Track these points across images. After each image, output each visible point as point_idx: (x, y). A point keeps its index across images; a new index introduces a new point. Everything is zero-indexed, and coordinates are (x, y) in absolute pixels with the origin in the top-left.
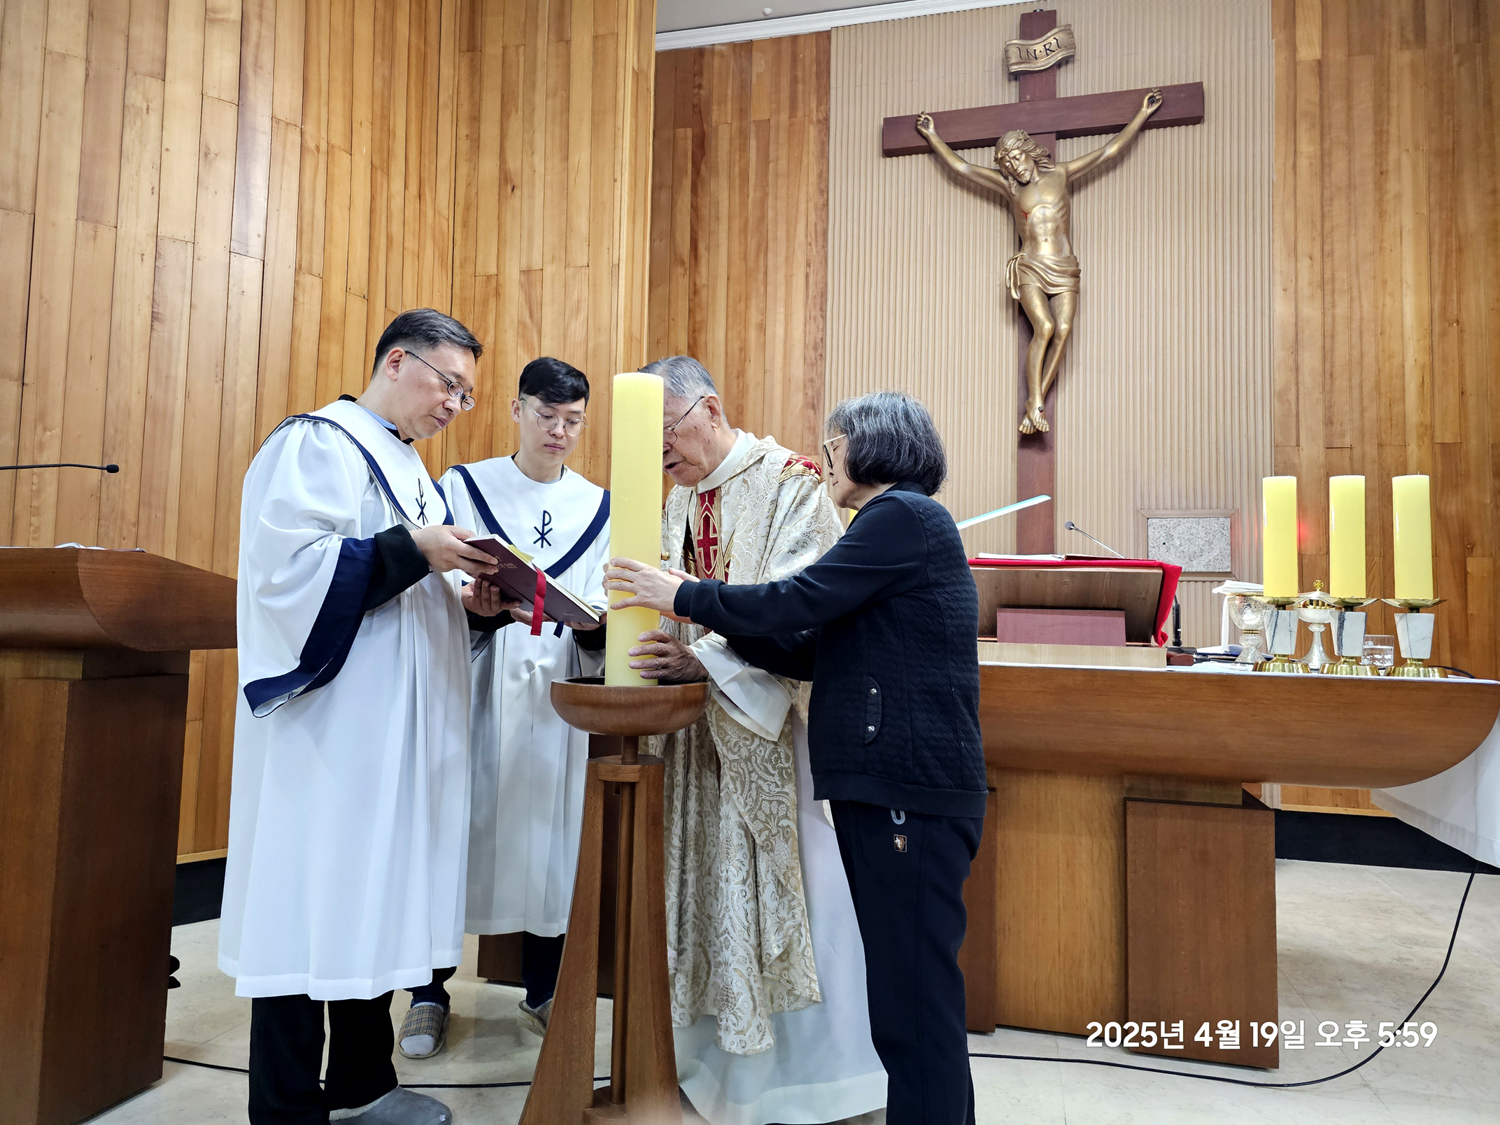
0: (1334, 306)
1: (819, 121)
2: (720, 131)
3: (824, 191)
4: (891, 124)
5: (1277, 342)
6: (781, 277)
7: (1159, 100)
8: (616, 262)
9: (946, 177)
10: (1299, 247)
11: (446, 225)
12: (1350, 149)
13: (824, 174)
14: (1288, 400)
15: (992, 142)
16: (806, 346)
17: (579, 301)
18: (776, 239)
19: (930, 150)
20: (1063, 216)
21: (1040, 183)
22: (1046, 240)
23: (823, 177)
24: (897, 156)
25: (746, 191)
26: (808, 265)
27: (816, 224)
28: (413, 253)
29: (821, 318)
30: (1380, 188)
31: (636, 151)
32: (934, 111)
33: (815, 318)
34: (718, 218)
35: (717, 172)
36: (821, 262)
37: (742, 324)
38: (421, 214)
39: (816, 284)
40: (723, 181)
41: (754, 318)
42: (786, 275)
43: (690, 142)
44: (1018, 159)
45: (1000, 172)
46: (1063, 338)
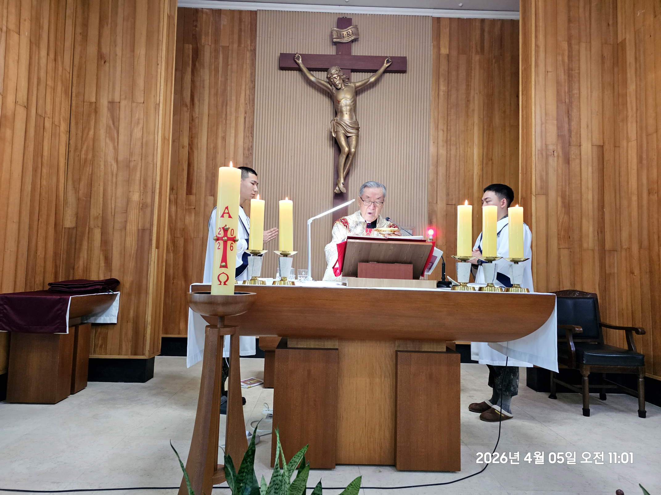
0: (450, 150)
1: (251, 50)
2: (205, 48)
3: (253, 81)
4: (283, 57)
5: (431, 162)
6: (233, 118)
7: (390, 62)
8: (158, 102)
9: (306, 82)
10: (439, 126)
11: (68, 75)
12: (458, 90)
13: (253, 74)
14: (434, 185)
15: (326, 70)
16: (244, 149)
17: (139, 119)
18: (231, 100)
19: (299, 69)
20: (353, 104)
21: (345, 89)
22: (347, 114)
23: (253, 75)
24: (285, 70)
25: (217, 77)
26: (246, 113)
27: (249, 96)
28: (51, 87)
29: (251, 137)
30: (467, 106)
31: (168, 52)
32: (301, 53)
33: (248, 137)
34: (204, 87)
35: (204, 66)
36: (251, 113)
37: (215, 136)
38: (56, 69)
39: (249, 122)
40: (207, 71)
41: (220, 134)
42: (235, 116)
43: (191, 51)
44: (336, 79)
45: (328, 83)
46: (353, 155)
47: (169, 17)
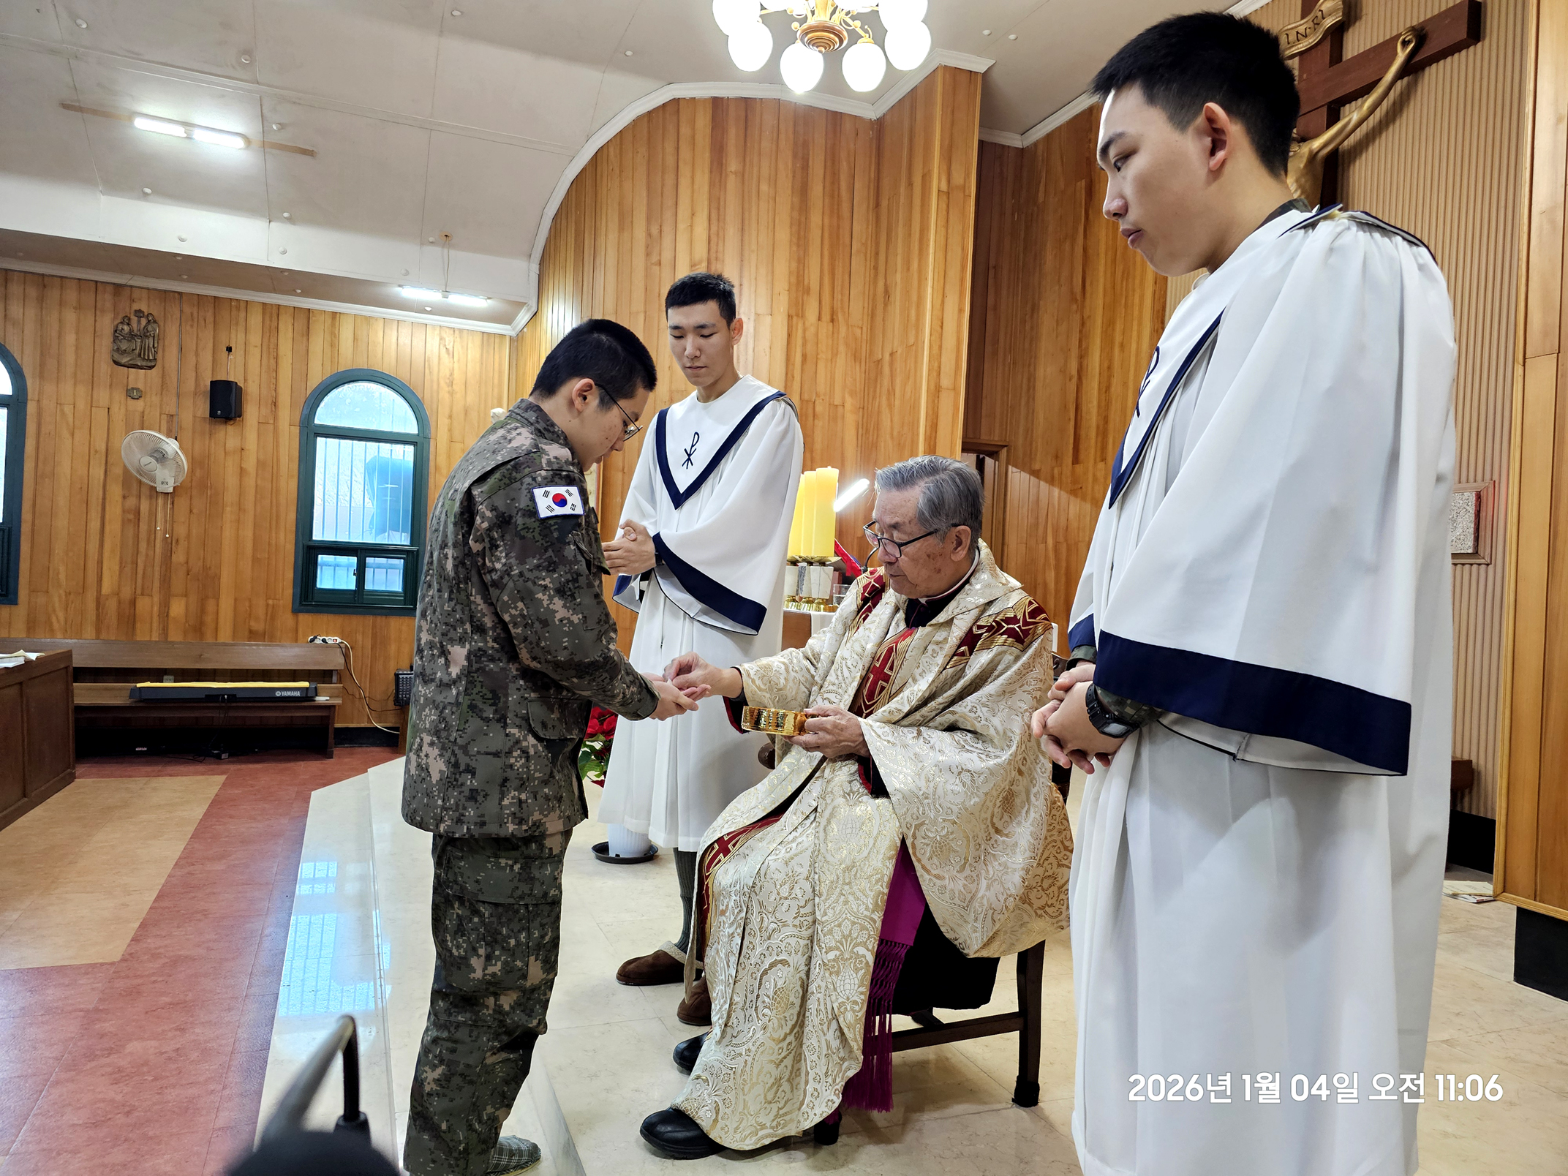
47: (947, 195)
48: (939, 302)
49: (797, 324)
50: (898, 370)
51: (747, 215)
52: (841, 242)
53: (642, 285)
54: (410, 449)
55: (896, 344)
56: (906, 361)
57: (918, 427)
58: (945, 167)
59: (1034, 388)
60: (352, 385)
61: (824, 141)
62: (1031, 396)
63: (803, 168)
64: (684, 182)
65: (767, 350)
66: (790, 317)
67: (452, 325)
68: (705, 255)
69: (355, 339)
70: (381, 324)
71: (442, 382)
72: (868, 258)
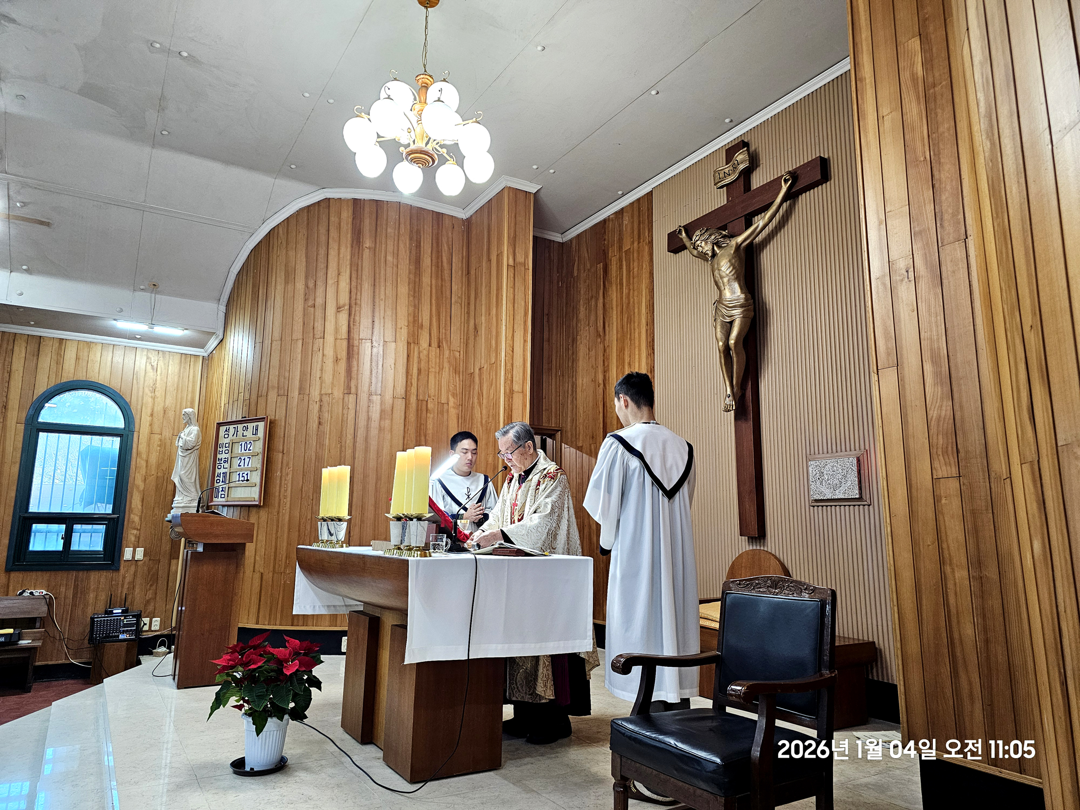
1: (649, 242)
2: (612, 261)
4: (669, 238)
8: (501, 359)
18: (634, 315)
21: (720, 254)
22: (724, 289)
25: (622, 291)
26: (647, 324)
33: (650, 354)
34: (612, 308)
35: (612, 284)
36: (652, 321)
39: (650, 335)
42: (638, 334)
43: (602, 270)
47: (514, 267)
48: (511, 335)
49: (414, 350)
50: (485, 379)
51: (377, 275)
52: (444, 296)
53: (301, 320)
54: (119, 439)
55: (483, 362)
56: (489, 374)
57: (499, 418)
58: (512, 250)
59: (576, 392)
60: (73, 392)
61: (431, 231)
62: (574, 398)
63: (416, 247)
64: (333, 253)
65: (393, 366)
66: (408, 343)
67: (156, 348)
68: (347, 302)
69: (77, 358)
70: (99, 347)
71: (147, 390)
72: (463, 306)
